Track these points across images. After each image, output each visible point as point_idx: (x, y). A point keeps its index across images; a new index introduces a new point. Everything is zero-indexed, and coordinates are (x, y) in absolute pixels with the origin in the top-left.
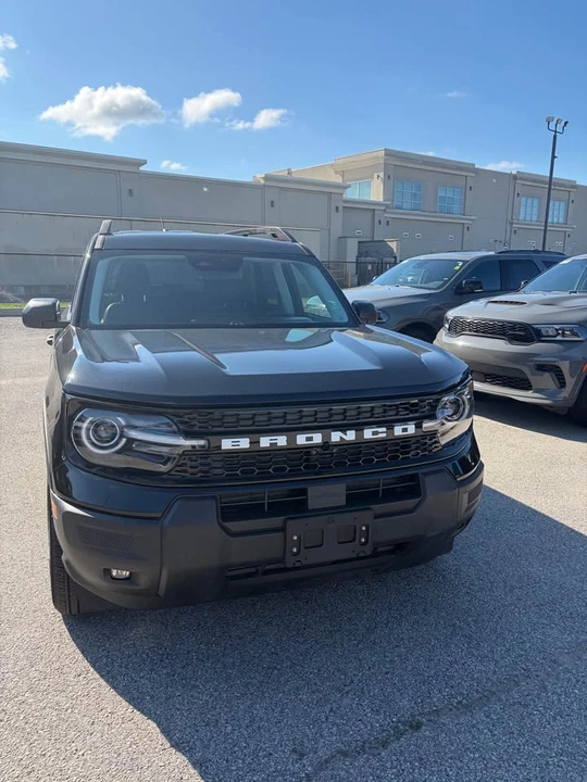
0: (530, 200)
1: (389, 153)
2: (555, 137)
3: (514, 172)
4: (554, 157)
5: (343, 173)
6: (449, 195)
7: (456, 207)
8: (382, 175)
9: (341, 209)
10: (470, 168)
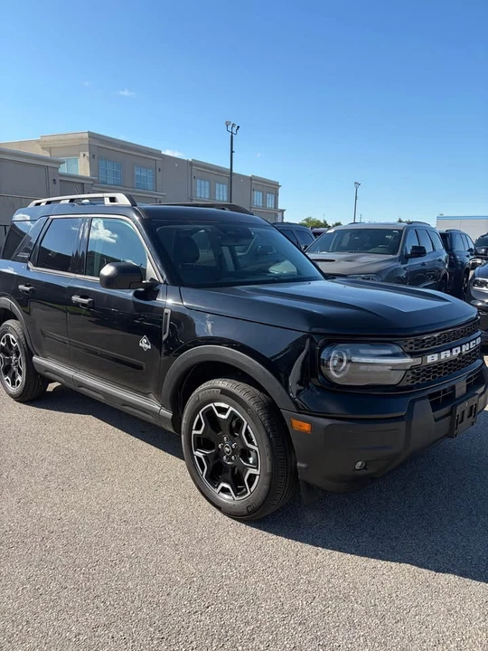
0: (203, 182)
1: (92, 136)
2: (232, 137)
3: (190, 160)
4: (232, 152)
5: (50, 150)
6: (143, 174)
7: (150, 185)
8: (87, 154)
9: (57, 181)
10: (158, 154)
